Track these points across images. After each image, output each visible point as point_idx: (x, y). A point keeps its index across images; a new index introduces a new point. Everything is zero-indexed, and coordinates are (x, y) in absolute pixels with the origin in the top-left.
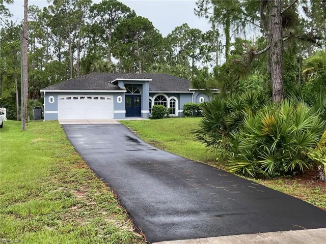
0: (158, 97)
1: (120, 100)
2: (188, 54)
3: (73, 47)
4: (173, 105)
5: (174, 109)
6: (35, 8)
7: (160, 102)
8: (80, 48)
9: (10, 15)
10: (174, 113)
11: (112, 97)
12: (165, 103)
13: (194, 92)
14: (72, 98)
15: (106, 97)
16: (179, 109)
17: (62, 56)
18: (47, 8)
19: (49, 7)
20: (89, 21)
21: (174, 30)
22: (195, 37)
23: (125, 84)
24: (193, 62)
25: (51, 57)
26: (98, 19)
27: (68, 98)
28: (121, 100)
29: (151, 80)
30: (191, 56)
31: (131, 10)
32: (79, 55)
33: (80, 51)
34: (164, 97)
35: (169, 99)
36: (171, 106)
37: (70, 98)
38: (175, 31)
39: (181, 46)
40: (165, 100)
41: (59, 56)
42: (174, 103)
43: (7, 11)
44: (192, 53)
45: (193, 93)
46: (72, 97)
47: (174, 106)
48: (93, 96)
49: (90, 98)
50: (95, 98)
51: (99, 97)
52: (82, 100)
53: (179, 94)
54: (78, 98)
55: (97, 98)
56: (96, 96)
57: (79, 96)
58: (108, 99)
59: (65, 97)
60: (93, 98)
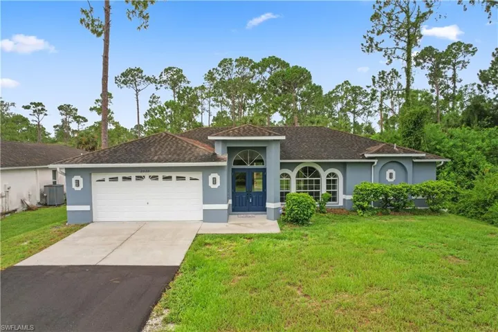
0: (304, 170)
2: (349, 110)
4: (332, 183)
5: (334, 193)
7: (308, 178)
10: (334, 199)
11: (199, 175)
12: (318, 182)
13: (376, 161)
14: (120, 178)
15: (187, 175)
16: (345, 193)
19: (214, 69)
21: (334, 88)
22: (356, 94)
23: (228, 148)
24: (354, 117)
27: (111, 179)
28: (219, 182)
30: (352, 112)
34: (314, 169)
35: (324, 175)
36: (328, 187)
37: (117, 179)
38: (336, 89)
39: (342, 103)
40: (317, 175)
42: (334, 181)
44: (353, 110)
45: (374, 163)
46: (120, 176)
47: (334, 187)
48: (160, 175)
49: (155, 178)
50: (165, 178)
51: (174, 175)
52: (139, 182)
53: (345, 164)
54: (130, 179)
55: (169, 178)
56: (167, 174)
57: (133, 175)
58: (191, 179)
59: (107, 176)
60: (160, 177)
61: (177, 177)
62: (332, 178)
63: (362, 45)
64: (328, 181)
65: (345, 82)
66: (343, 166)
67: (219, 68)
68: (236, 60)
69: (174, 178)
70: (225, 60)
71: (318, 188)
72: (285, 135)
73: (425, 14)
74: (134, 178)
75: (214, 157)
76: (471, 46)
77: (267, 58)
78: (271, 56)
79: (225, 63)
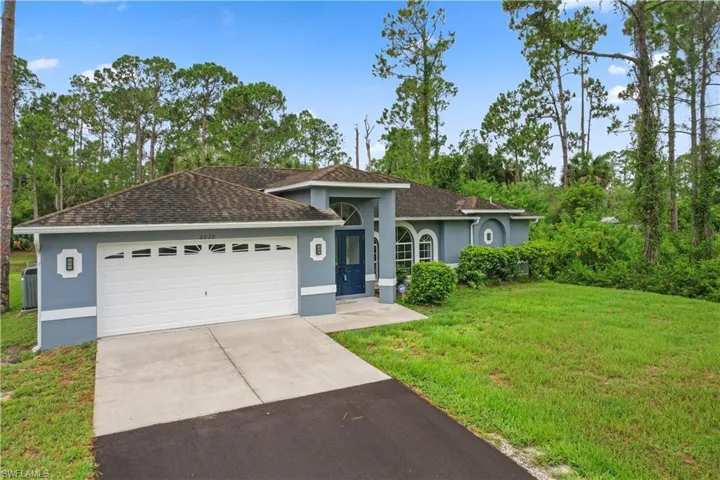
1: (318, 252)
3: (143, 136)
4: (425, 249)
6: (83, 79)
7: (397, 243)
8: (154, 137)
9: (39, 86)
11: (292, 242)
12: (409, 248)
13: (478, 218)
14: (155, 251)
15: (273, 242)
17: (125, 151)
18: (102, 72)
19: (105, 70)
20: (169, 97)
25: (108, 154)
26: (183, 94)
27: (137, 254)
28: (322, 250)
29: (408, 186)
31: (239, 80)
32: (152, 147)
33: (153, 143)
34: (405, 230)
35: (417, 237)
36: (422, 255)
37: (148, 251)
40: (409, 238)
41: (121, 152)
42: (428, 246)
43: (34, 79)
46: (155, 247)
47: (428, 254)
48: (229, 243)
49: (219, 248)
50: (236, 248)
51: (251, 242)
52: (191, 256)
53: (441, 223)
54: (175, 251)
55: (244, 247)
56: (240, 242)
57: (180, 245)
58: (279, 248)
59: (128, 248)
60: (229, 247)
61: (257, 246)
62: (424, 242)
63: (374, 66)
64: (421, 246)
65: (304, 112)
66: (439, 225)
67: (113, 70)
68: (147, 62)
69: (251, 247)
70: (126, 58)
71: (409, 256)
72: (409, 182)
73: (446, 42)
74: (181, 249)
75: (313, 214)
76: (452, 85)
77: (203, 63)
78: (210, 62)
79: (124, 62)
